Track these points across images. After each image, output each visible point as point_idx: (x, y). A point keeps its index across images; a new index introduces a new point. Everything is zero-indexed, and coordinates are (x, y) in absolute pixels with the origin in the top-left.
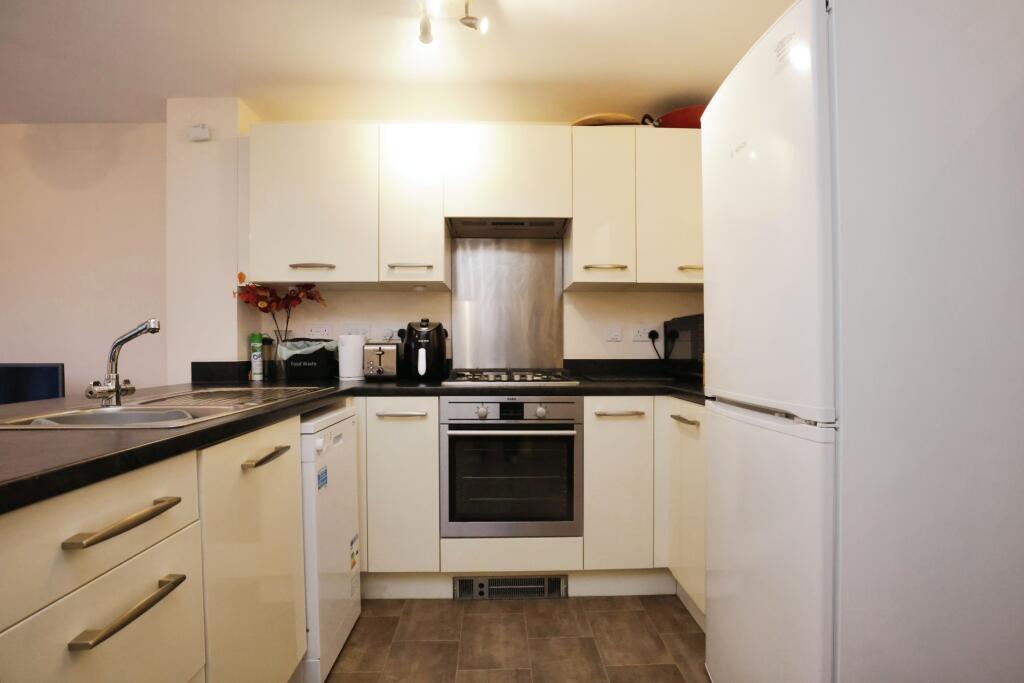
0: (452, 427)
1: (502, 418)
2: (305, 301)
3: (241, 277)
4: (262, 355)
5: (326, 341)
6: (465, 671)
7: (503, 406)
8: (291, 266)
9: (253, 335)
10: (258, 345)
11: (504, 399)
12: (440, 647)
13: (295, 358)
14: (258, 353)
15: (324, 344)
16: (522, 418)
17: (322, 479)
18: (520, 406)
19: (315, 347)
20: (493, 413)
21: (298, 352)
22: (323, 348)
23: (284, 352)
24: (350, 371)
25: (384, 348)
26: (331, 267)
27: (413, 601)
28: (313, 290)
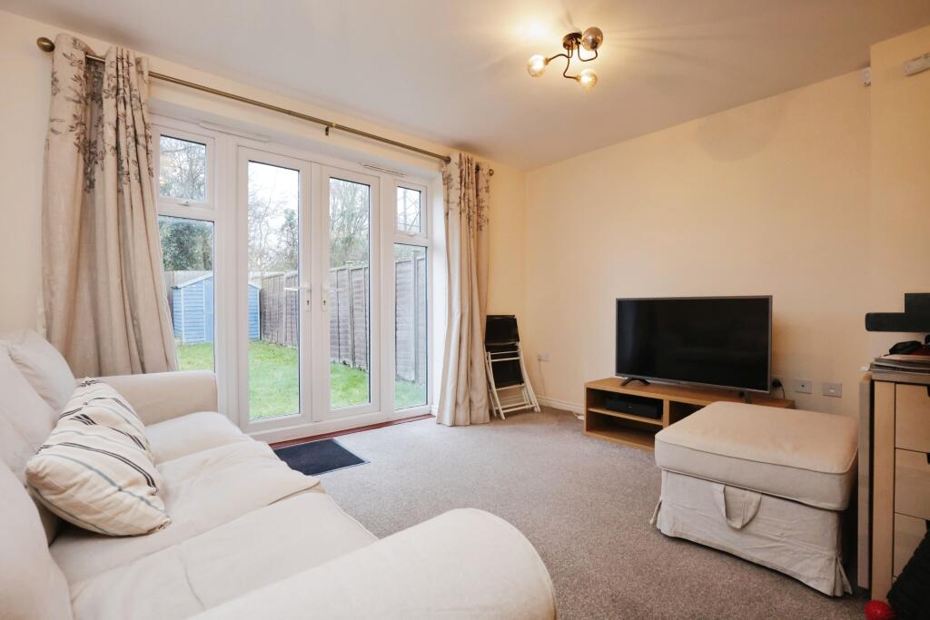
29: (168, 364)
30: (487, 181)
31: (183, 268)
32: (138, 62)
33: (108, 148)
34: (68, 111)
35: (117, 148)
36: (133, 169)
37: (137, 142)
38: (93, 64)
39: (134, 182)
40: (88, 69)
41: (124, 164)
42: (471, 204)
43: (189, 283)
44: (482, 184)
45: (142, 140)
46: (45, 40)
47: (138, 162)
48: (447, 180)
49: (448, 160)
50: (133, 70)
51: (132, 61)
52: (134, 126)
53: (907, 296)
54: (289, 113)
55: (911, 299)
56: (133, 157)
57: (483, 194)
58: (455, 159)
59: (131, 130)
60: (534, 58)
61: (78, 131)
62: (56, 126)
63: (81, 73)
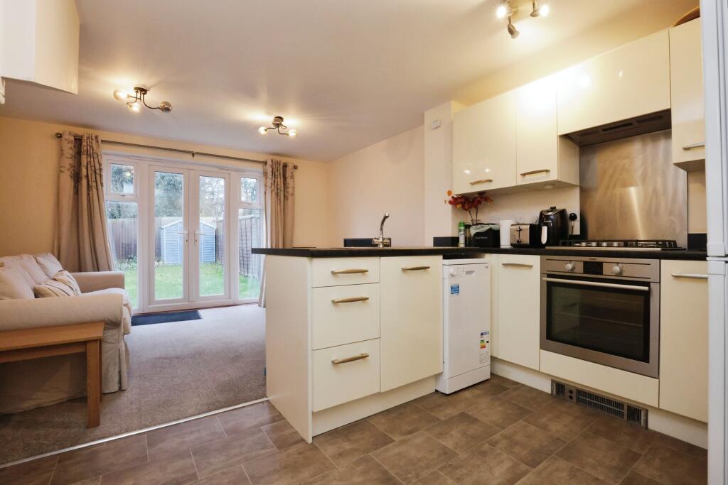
0: (549, 276)
1: (585, 272)
2: (483, 202)
3: (449, 193)
4: (464, 234)
5: (492, 224)
6: (524, 423)
7: (585, 263)
8: (471, 183)
9: (460, 223)
10: (462, 228)
11: (587, 259)
12: (520, 408)
13: (477, 234)
14: (462, 233)
15: (491, 226)
16: (601, 274)
17: (455, 290)
18: (600, 264)
19: (486, 228)
20: (580, 269)
21: (478, 231)
22: (491, 228)
23: (473, 231)
24: (505, 242)
25: (522, 227)
26: (490, 181)
27: (524, 385)
28: (485, 195)
29: (109, 269)
30: (292, 173)
31: (171, 215)
32: (96, 137)
33: (83, 176)
34: (68, 162)
35: (87, 176)
36: (94, 184)
37: (95, 173)
38: (78, 140)
39: (95, 190)
40: (76, 142)
41: (90, 182)
42: (279, 187)
43: (170, 225)
44: (288, 174)
45: (98, 172)
46: (58, 134)
47: (96, 181)
48: (265, 174)
49: (265, 163)
50: (94, 142)
51: (94, 138)
52: (94, 166)
53: (434, 238)
54: (170, 150)
55: (437, 241)
56: (94, 179)
57: (289, 180)
58: (269, 163)
59: (93, 168)
60: (260, 129)
61: (71, 170)
62: (62, 169)
63: (72, 146)
